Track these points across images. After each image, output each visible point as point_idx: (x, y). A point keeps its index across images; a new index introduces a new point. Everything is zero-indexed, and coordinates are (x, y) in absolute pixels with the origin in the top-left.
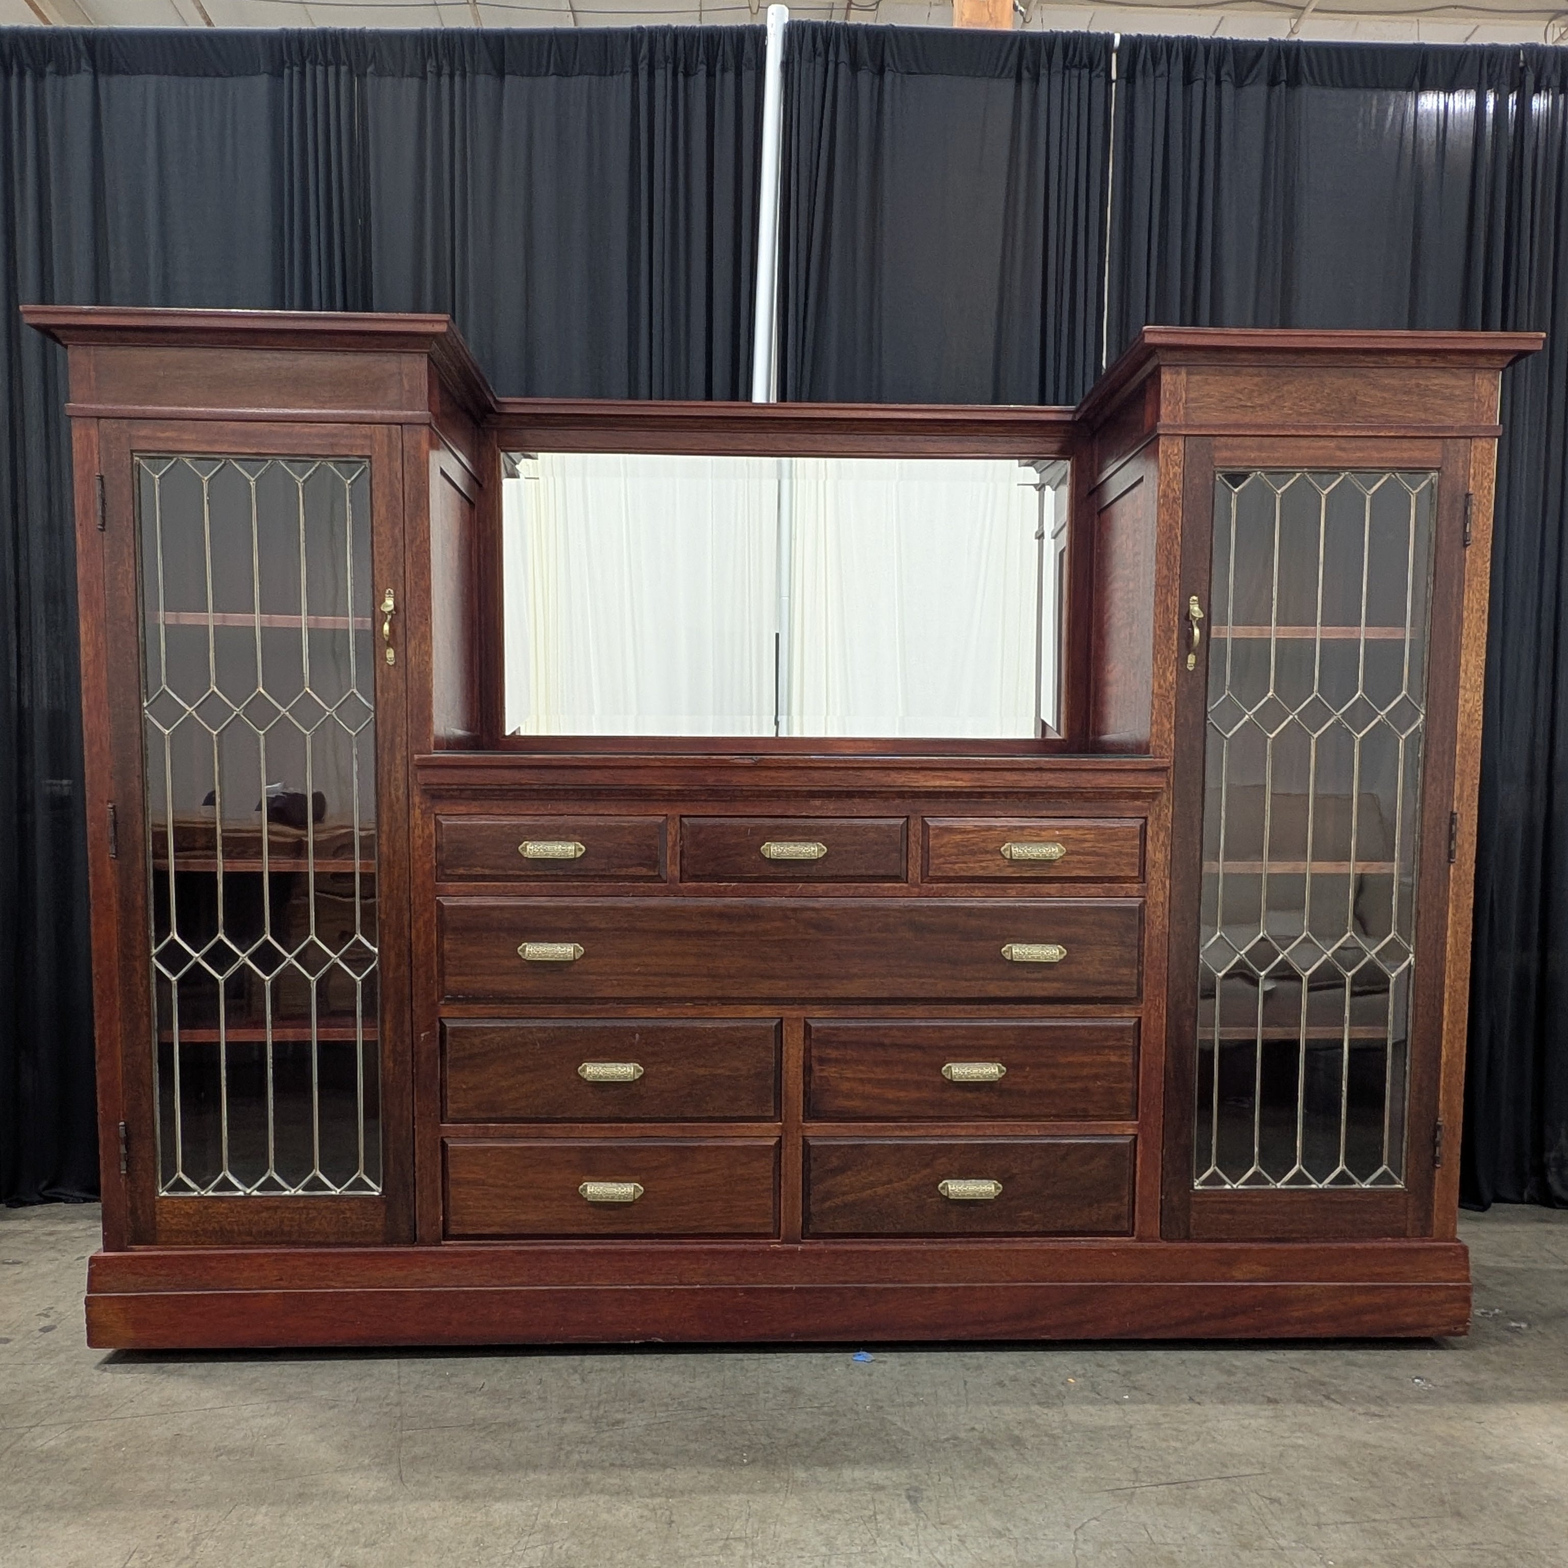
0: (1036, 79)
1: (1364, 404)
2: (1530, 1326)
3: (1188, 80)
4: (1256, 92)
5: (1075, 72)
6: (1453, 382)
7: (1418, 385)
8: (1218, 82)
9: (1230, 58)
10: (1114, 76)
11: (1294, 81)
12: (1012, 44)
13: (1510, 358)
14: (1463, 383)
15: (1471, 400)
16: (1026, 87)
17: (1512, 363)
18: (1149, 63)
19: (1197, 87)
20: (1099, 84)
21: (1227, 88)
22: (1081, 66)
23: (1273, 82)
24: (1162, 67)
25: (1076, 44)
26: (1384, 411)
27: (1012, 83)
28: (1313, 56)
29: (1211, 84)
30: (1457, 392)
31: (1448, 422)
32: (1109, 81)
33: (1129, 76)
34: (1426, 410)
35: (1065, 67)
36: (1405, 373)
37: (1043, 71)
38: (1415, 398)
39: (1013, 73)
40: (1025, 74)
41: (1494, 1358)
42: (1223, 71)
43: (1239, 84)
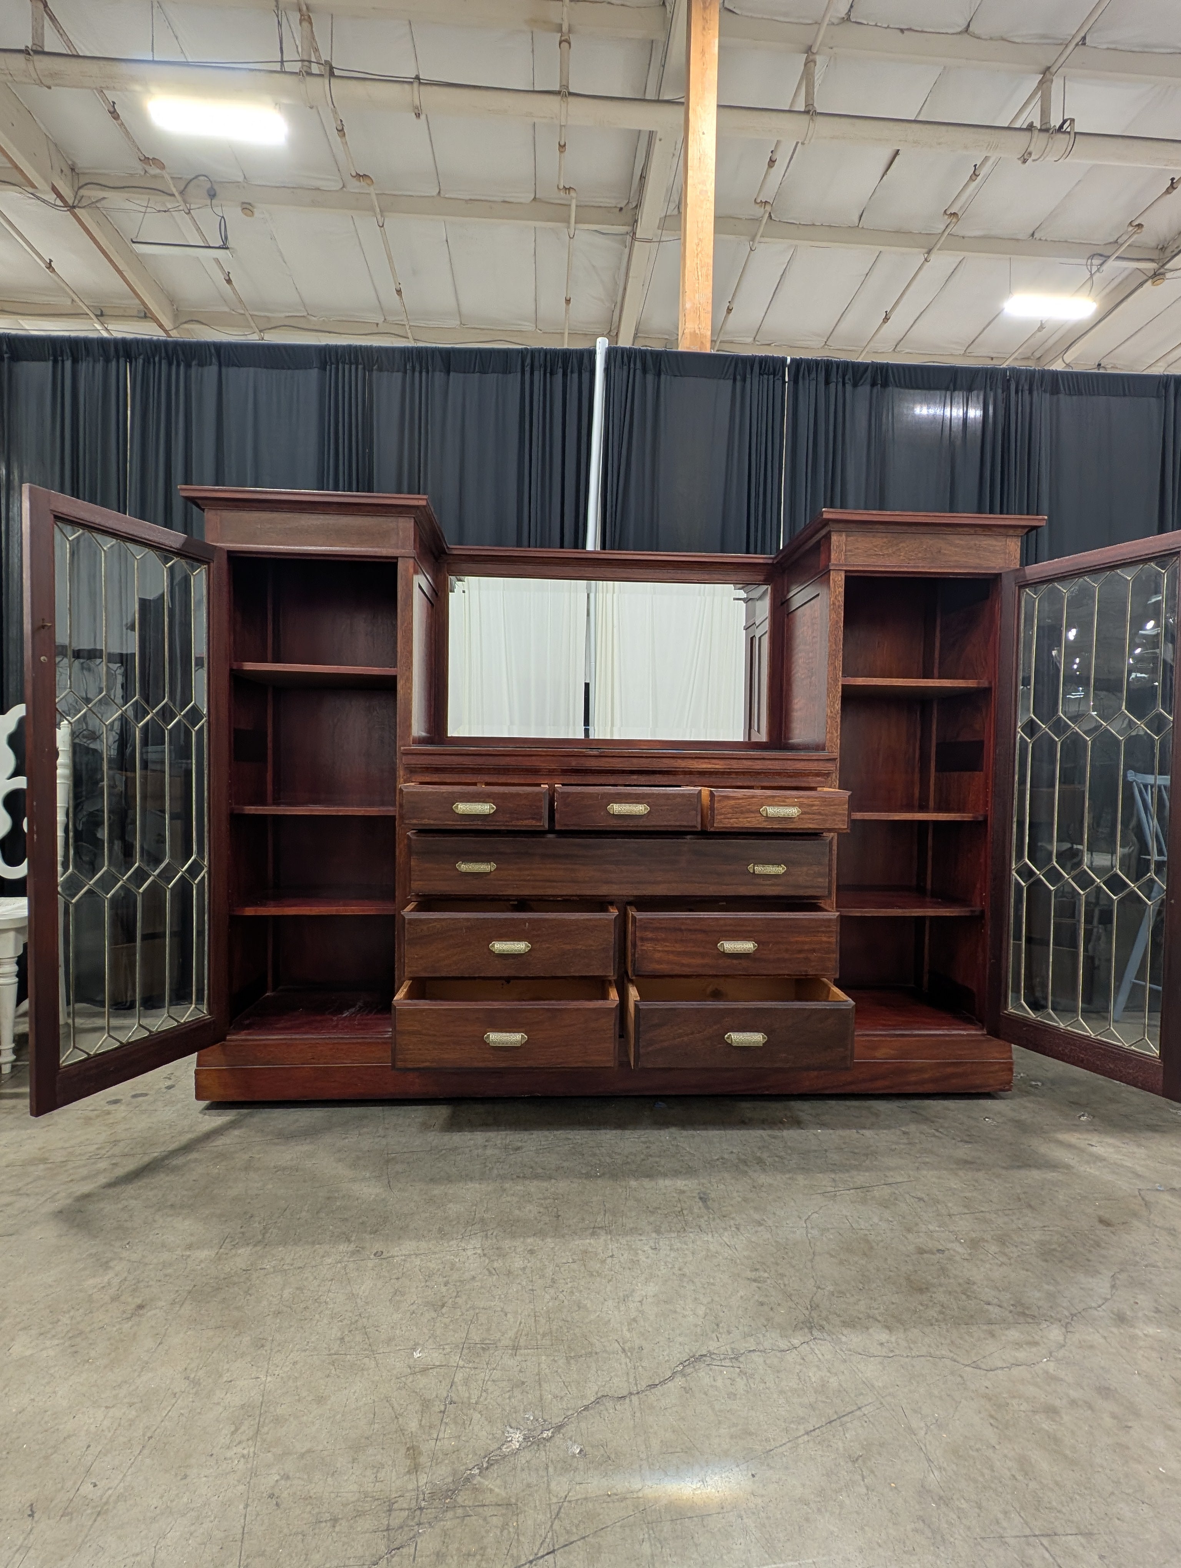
0: (744, 380)
1: (944, 554)
2: (1043, 1084)
3: (827, 383)
4: (864, 390)
5: (766, 377)
6: (995, 543)
7: (975, 545)
8: (844, 384)
9: (850, 371)
10: (787, 379)
11: (885, 385)
12: (731, 361)
13: (1027, 530)
14: (1000, 544)
15: (1005, 553)
16: (739, 384)
17: (1027, 533)
18: (806, 373)
19: (832, 386)
20: (779, 383)
21: (849, 387)
22: (768, 375)
23: (873, 384)
24: (813, 375)
25: (766, 362)
26: (957, 558)
27: (730, 383)
28: (895, 370)
29: (840, 385)
30: (997, 548)
31: (992, 565)
32: (784, 382)
33: (795, 380)
34: (980, 558)
35: (760, 374)
36: (968, 537)
37: (748, 376)
38: (974, 552)
39: (732, 377)
40: (738, 377)
41: (1028, 1104)
42: (847, 378)
43: (855, 385)
